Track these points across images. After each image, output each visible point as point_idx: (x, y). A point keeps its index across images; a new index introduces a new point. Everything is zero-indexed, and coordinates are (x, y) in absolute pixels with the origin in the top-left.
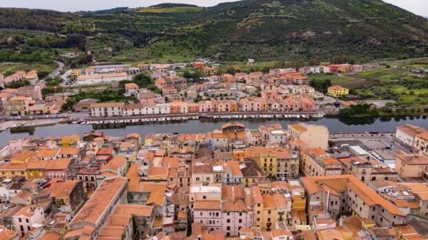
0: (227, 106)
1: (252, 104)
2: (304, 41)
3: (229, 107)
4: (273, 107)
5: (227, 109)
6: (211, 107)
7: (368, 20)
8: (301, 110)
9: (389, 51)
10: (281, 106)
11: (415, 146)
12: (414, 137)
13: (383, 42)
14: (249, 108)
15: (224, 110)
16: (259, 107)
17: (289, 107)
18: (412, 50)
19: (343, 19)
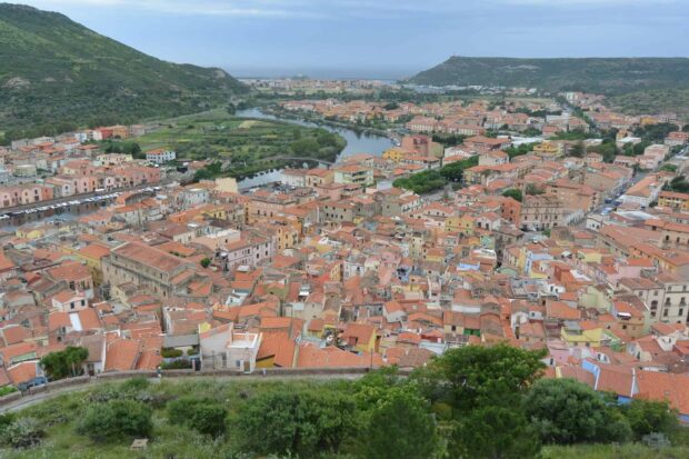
0: (36, 192)
1: (76, 184)
2: (16, 94)
3: (40, 194)
4: (106, 183)
5: (37, 198)
6: (9, 198)
7: (99, 60)
8: (144, 182)
9: (152, 106)
10: (118, 180)
11: (307, 185)
12: (304, 177)
13: (140, 93)
14: (71, 191)
15: (31, 200)
16: (87, 187)
17: (128, 180)
18: (177, 104)
19: (64, 58)
